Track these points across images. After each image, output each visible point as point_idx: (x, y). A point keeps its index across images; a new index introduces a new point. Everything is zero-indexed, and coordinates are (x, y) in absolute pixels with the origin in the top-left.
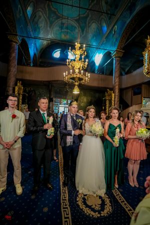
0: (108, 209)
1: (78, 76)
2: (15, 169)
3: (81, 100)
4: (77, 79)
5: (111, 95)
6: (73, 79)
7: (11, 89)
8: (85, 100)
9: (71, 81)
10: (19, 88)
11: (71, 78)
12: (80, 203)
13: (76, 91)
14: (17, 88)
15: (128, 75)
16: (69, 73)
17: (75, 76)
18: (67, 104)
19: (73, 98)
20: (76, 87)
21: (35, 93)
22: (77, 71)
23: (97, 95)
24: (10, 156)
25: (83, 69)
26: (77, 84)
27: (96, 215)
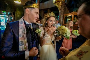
3: (17, 13)
8: (20, 13)
18: (7, 15)
19: (11, 11)
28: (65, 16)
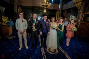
0: (57, 52)
1: (46, 4)
2: (25, 41)
4: (45, 6)
5: (58, 13)
6: (44, 5)
7: (16, 10)
9: (42, 6)
10: (20, 10)
11: (43, 5)
12: (48, 51)
13: (45, 11)
14: (19, 10)
15: (66, 4)
16: (42, 3)
17: (45, 4)
20: (45, 9)
21: (27, 12)
22: (46, 2)
23: (52, 13)
24: (23, 36)
25: (48, 1)
26: (45, 8)
27: (53, 53)
28: (84, 15)
